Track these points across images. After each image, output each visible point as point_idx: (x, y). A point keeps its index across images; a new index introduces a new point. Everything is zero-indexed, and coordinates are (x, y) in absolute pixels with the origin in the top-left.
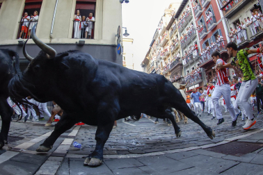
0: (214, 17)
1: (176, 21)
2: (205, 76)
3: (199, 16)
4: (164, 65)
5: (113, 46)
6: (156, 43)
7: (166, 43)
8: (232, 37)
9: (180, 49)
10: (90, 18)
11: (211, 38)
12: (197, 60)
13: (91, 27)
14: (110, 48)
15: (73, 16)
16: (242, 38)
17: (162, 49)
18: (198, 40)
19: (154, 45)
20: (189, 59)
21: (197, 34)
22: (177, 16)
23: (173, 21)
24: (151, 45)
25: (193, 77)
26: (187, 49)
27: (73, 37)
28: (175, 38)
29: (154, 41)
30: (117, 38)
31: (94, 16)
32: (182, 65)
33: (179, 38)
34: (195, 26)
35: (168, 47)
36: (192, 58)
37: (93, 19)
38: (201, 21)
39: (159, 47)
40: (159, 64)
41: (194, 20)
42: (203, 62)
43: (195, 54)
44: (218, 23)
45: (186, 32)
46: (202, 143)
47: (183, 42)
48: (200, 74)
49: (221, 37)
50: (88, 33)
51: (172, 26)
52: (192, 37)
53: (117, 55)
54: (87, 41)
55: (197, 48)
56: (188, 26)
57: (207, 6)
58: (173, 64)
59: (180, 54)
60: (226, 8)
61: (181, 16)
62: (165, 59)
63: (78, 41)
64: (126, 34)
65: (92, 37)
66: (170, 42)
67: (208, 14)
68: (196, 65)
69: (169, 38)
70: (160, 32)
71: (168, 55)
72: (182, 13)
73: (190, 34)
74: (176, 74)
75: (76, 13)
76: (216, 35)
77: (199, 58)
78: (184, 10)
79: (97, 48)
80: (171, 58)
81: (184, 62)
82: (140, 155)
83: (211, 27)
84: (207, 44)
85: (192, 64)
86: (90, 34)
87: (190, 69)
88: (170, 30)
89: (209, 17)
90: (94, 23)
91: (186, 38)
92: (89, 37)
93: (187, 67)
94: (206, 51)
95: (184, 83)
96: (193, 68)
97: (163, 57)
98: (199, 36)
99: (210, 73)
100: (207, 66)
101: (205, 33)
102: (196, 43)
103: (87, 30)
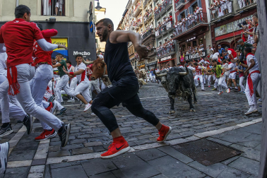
2: (179, 49)
5: (86, 24)
6: (128, 12)
7: (139, 13)
8: (213, 9)
9: (153, 20)
11: (188, 10)
12: (171, 32)
13: (61, 2)
14: (82, 26)
16: (226, 11)
17: (135, 20)
18: (173, 11)
19: (127, 15)
20: (162, 30)
21: (173, 4)
24: (124, 15)
25: (165, 49)
26: (162, 21)
27: (42, 14)
28: (149, 8)
29: (127, 10)
30: (89, 15)
32: (154, 36)
33: (153, 9)
35: (141, 18)
36: (165, 29)
39: (132, 17)
42: (177, 34)
43: (169, 25)
45: (161, 2)
47: (157, 13)
48: (174, 46)
49: (200, 9)
50: (58, 9)
52: (168, 7)
53: (90, 33)
54: (59, 19)
58: (145, 35)
59: (153, 26)
62: (137, 30)
63: (48, 18)
64: (99, 7)
65: (64, 15)
66: (144, 13)
68: (169, 37)
69: (143, 8)
70: (133, 1)
71: (141, 26)
73: (166, 4)
74: (148, 45)
76: (194, 7)
77: (172, 30)
79: (69, 25)
80: (144, 29)
81: (157, 34)
84: (183, 16)
85: (165, 35)
87: (163, 41)
91: (160, 9)
92: (59, 14)
93: (160, 38)
94: (181, 23)
95: (156, 54)
96: (166, 40)
97: (135, 27)
98: (175, 7)
99: (184, 46)
100: (182, 39)
101: (182, 4)
102: (171, 14)
103: (57, 5)
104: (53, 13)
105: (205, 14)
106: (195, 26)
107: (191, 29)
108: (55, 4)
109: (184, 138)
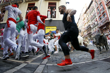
0: (103, 8)
1: (88, 10)
2: (100, 32)
3: (97, 8)
4: (84, 28)
7: (84, 19)
9: (90, 21)
10: (54, 10)
11: (102, 17)
12: (97, 25)
13: (55, 13)
15: (47, 9)
17: (83, 22)
18: (97, 17)
19: (80, 20)
20: (94, 25)
21: (97, 15)
22: (89, 8)
23: (87, 10)
24: (79, 20)
25: (95, 32)
26: (93, 21)
28: (88, 17)
29: (80, 18)
31: (56, 9)
32: (91, 27)
33: (90, 17)
34: (96, 12)
35: (85, 21)
36: (95, 24)
37: (55, 10)
38: (98, 10)
39: (82, 21)
40: (82, 27)
41: (95, 10)
42: (99, 26)
43: (96, 23)
44: (105, 10)
45: (92, 14)
46: (100, 58)
48: (98, 31)
49: (106, 16)
50: (53, 16)
51: (87, 12)
52: (95, 16)
54: (53, 19)
55: (97, 21)
56: (93, 12)
57: (100, 4)
58: (87, 27)
59: (90, 23)
60: (108, 4)
61: (90, 8)
62: (84, 25)
63: (49, 19)
65: (55, 17)
66: (86, 19)
67: (101, 7)
68: (96, 27)
69: (86, 17)
70: (82, 14)
71: (86, 24)
72: (91, 7)
73: (94, 15)
74: (89, 31)
75: (48, 8)
76: (104, 15)
77: (98, 24)
78: (91, 6)
79: (57, 22)
81: (92, 26)
82: (75, 64)
83: (102, 12)
84: (101, 19)
85: (95, 27)
86: (54, 16)
87: (94, 29)
88: (86, 14)
89: (101, 8)
90: (55, 12)
91: (92, 17)
92: (54, 17)
93: (93, 28)
94: (100, 22)
95: (92, 35)
96: (95, 29)
97: (83, 24)
98: (98, 16)
99: (102, 30)
100: (101, 28)
101: (100, 15)
102: (96, 19)
103: (53, 14)
104: (51, 17)
105: (108, 18)
106: (105, 23)
107: (104, 24)
108: (52, 14)
109: (105, 58)
